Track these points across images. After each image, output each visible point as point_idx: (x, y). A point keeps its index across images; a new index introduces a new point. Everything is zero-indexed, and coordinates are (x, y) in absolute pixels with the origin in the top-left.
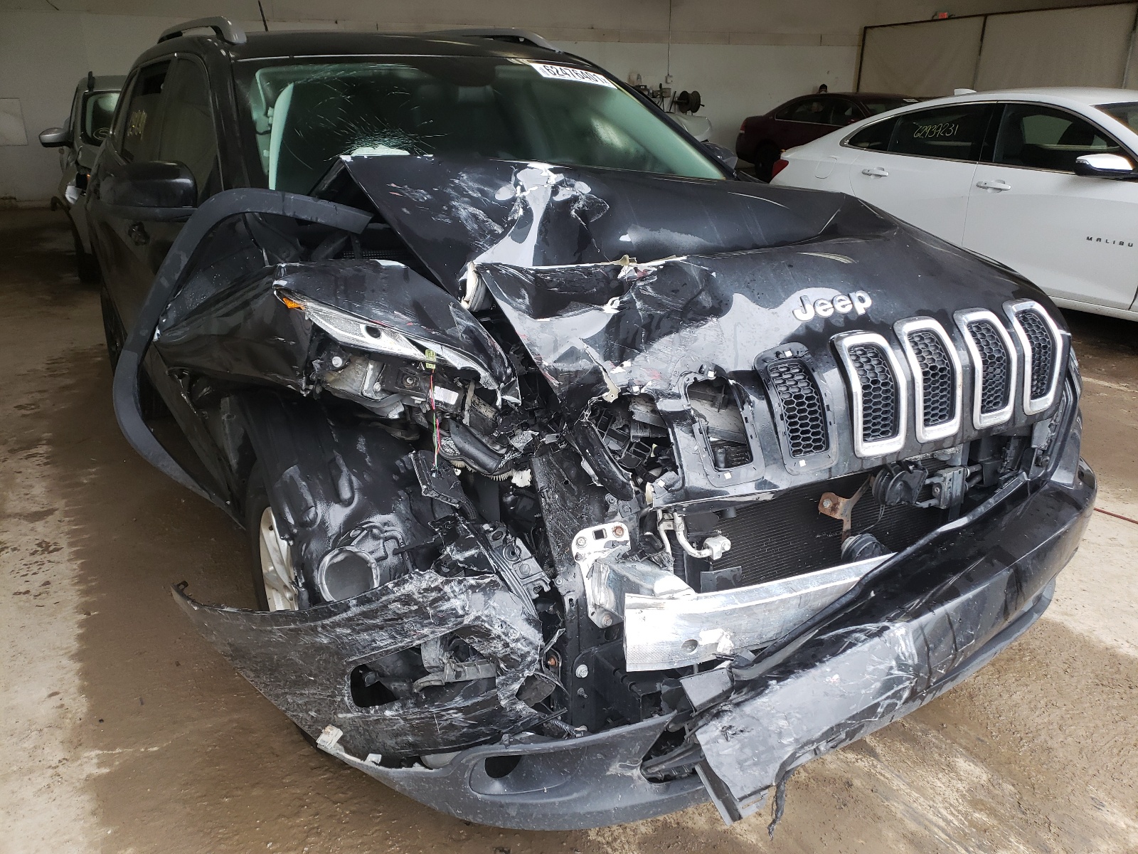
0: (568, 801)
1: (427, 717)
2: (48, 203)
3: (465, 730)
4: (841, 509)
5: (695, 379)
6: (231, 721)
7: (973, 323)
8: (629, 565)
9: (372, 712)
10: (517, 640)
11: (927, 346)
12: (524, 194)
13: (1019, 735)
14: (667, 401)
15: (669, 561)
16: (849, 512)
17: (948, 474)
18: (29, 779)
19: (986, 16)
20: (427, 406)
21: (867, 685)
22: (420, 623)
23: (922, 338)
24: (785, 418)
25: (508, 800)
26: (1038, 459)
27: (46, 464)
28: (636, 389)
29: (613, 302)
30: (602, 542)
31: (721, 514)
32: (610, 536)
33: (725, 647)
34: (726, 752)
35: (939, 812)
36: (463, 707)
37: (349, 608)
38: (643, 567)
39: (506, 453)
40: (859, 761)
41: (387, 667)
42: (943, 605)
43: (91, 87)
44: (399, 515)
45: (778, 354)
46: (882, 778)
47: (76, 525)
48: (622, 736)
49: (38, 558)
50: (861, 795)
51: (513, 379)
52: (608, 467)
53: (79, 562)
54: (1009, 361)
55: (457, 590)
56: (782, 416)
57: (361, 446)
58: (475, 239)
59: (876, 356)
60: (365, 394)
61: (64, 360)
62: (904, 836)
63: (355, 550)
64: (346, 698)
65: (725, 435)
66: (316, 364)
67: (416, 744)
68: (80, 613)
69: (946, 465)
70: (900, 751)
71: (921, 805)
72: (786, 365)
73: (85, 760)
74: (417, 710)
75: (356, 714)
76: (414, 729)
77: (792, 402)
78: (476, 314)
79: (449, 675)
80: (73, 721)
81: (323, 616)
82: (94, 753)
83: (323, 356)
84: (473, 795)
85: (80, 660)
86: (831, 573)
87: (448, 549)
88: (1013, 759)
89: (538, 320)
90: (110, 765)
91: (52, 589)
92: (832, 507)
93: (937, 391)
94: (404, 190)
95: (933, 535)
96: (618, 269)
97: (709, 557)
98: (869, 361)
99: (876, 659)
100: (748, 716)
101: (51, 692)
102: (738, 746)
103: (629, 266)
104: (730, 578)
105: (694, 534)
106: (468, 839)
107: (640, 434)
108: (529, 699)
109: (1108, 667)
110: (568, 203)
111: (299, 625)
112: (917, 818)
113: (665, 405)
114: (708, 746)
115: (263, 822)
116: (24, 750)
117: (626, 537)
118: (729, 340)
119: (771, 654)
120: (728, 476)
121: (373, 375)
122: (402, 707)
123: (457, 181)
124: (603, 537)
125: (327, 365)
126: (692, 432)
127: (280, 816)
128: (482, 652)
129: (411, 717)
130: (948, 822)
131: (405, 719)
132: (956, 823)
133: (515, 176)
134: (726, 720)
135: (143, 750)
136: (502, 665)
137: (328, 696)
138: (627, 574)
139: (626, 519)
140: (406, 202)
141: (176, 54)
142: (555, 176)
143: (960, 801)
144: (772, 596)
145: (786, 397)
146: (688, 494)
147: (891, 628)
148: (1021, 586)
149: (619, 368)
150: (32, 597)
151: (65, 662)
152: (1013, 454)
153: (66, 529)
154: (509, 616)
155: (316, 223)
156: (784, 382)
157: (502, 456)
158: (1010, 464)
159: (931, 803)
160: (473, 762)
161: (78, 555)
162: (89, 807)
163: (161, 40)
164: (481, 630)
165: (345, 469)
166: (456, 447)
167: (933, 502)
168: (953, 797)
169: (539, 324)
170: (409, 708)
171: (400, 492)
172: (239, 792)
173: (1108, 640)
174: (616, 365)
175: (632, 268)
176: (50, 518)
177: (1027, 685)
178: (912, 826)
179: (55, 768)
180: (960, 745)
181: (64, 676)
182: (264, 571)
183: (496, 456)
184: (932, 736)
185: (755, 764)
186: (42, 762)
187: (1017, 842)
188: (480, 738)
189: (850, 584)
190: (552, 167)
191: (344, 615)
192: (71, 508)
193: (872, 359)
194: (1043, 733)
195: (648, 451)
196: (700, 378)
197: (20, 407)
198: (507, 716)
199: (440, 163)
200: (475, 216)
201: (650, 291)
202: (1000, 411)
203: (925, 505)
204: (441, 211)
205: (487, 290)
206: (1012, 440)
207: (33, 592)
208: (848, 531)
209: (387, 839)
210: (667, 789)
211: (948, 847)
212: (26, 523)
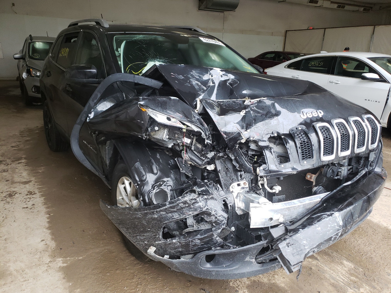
0: (232, 269)
1: (188, 242)
2: (15, 79)
3: (200, 246)
4: (313, 178)
5: (270, 136)
6: (105, 249)
7: (354, 121)
8: (249, 194)
9: (168, 241)
10: (220, 216)
11: (341, 127)
12: (212, 77)
13: (362, 254)
14: (262, 142)
15: (262, 193)
16: (315, 179)
17: (343, 168)
18: (40, 268)
19: (325, 29)
20: (181, 143)
21: (329, 231)
22: (189, 210)
23: (339, 125)
24: (300, 148)
25: (212, 269)
26: (370, 164)
27: (25, 166)
28: (252, 139)
29: (243, 111)
30: (240, 187)
31: (278, 178)
32: (242, 185)
33: (282, 220)
34: (288, 251)
35: (340, 277)
36: (200, 238)
37: (166, 205)
38: (254, 195)
39: (205, 159)
40: (313, 261)
41: (172, 226)
42: (349, 207)
43: (31, 40)
44: (171, 178)
45: (297, 128)
46: (321, 267)
47: (40, 186)
48: (251, 248)
49: (29, 196)
50: (315, 272)
51: (210, 135)
52: (244, 162)
53: (43, 198)
54: (365, 133)
55: (201, 200)
56: (299, 147)
57: (158, 156)
58: (198, 91)
59: (326, 130)
60: (164, 139)
61: (25, 131)
62: (331, 284)
63: (162, 188)
64: (160, 236)
65: (280, 154)
66: (149, 129)
67: (182, 251)
68: (47, 214)
69: (342, 166)
70: (325, 258)
71: (335, 275)
72: (299, 132)
73: (58, 261)
74: (184, 239)
75: (163, 242)
76: (182, 246)
77: (302, 143)
78: (200, 114)
79: (195, 228)
80: (51, 249)
81: (157, 208)
82: (60, 259)
83: (151, 127)
84: (201, 268)
85: (50, 230)
86: (312, 198)
87: (195, 187)
88: (361, 261)
89: (220, 116)
90: (67, 263)
91: (35, 206)
92: (310, 178)
93: (344, 141)
94: (176, 75)
95: (341, 186)
96: (244, 101)
97: (274, 192)
98: (324, 131)
99: (331, 223)
100: (294, 240)
101: (42, 240)
102: (292, 249)
103: (248, 100)
104: (282, 199)
105: (270, 185)
106: (191, 286)
107: (252, 153)
108: (221, 236)
109: (386, 233)
110: (226, 81)
111: (148, 211)
112: (333, 279)
113: (261, 144)
114: (283, 249)
115: (122, 281)
116: (36, 258)
117: (247, 186)
118: (281, 124)
119: (297, 222)
120: (283, 166)
121: (166, 133)
122: (179, 239)
123: (191, 73)
124: (240, 186)
125: (153, 130)
126: (271, 152)
127: (127, 279)
128: (207, 220)
129: (182, 242)
130: (344, 280)
131: (180, 243)
132: (346, 280)
133: (210, 72)
134: (287, 241)
135: (77, 258)
136: (214, 224)
137: (154, 235)
138: (250, 197)
139: (247, 180)
140: (176, 79)
141: (82, 30)
142: (222, 72)
143: (346, 273)
144: (295, 204)
145: (300, 141)
146: (270, 172)
147: (334, 213)
148: (370, 202)
149: (246, 132)
150: (29, 209)
151: (45, 230)
152: (363, 163)
153: (37, 187)
154: (217, 208)
155: (145, 85)
156: (299, 137)
157: (204, 160)
158: (362, 166)
159: (337, 274)
160: (202, 257)
161: (42, 196)
162: (62, 276)
163: (70, 26)
164: (208, 213)
165: (154, 163)
166: (189, 157)
167: (339, 177)
168: (344, 272)
169: (221, 118)
170: (182, 239)
171: (171, 171)
172: (112, 272)
173: (385, 225)
174: (245, 131)
175: (249, 101)
176: (30, 183)
177: (362, 238)
178: (333, 281)
179: (48, 264)
180: (344, 257)
181: (45, 235)
182: (117, 199)
183: (202, 160)
184: (335, 254)
185: (298, 254)
186: (43, 262)
187: (366, 286)
188: (204, 249)
189: (318, 201)
190: (221, 69)
191: (164, 208)
192: (37, 180)
193: (325, 131)
194: (369, 252)
195: (254, 158)
196: (272, 135)
197: (13, 147)
198: (213, 242)
199: (186, 67)
200: (198, 84)
201: (255, 108)
202: (362, 148)
203: (336, 178)
204: (187, 82)
205: (204, 107)
206: (363, 158)
207: (29, 207)
208: (314, 185)
209: (164, 286)
210: (263, 266)
211: (344, 288)
212: (22, 185)
